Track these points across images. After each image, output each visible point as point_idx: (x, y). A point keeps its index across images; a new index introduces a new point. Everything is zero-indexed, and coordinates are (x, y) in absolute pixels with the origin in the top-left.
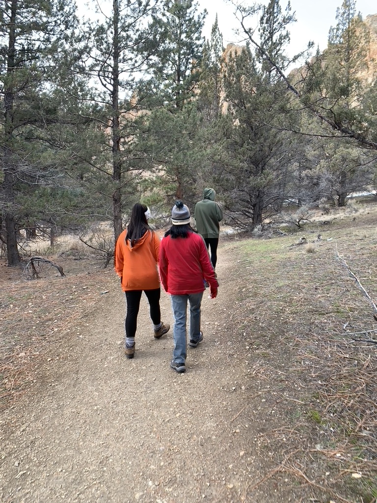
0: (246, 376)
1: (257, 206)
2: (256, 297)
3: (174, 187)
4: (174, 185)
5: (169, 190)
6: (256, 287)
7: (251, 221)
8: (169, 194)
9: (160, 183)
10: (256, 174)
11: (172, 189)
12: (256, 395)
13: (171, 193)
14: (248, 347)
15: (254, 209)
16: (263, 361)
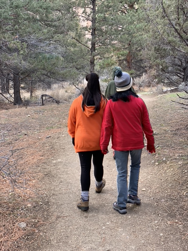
4: (125, 52)
5: (121, 56)
8: (120, 59)
9: (114, 50)
13: (123, 58)
15: (184, 72)
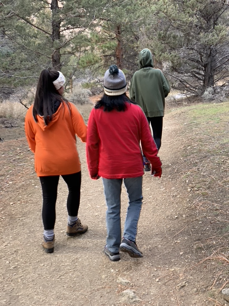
0: (187, 208)
1: (209, 66)
2: (200, 153)
3: (113, 46)
4: (112, 43)
5: (107, 49)
6: (201, 145)
7: (202, 84)
8: (106, 54)
9: (96, 41)
10: (207, 30)
11: (109, 48)
12: (194, 219)
13: (109, 53)
14: (189, 190)
15: (205, 70)
16: (202, 198)
